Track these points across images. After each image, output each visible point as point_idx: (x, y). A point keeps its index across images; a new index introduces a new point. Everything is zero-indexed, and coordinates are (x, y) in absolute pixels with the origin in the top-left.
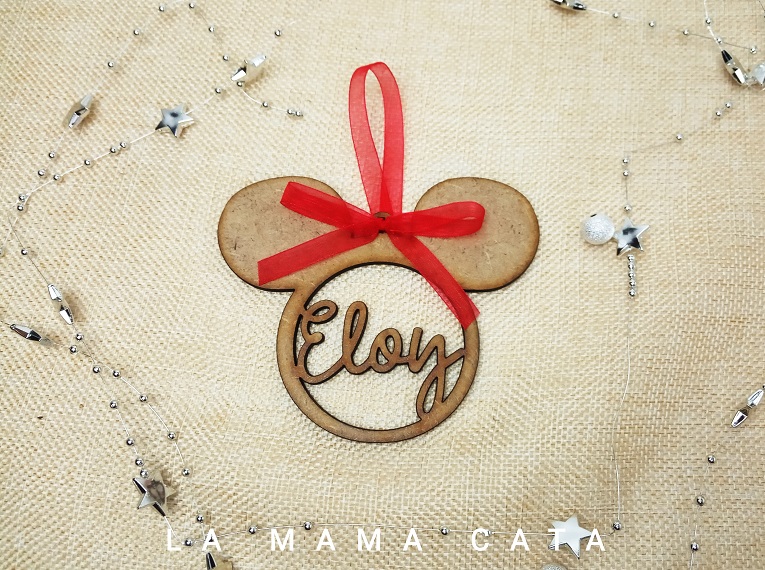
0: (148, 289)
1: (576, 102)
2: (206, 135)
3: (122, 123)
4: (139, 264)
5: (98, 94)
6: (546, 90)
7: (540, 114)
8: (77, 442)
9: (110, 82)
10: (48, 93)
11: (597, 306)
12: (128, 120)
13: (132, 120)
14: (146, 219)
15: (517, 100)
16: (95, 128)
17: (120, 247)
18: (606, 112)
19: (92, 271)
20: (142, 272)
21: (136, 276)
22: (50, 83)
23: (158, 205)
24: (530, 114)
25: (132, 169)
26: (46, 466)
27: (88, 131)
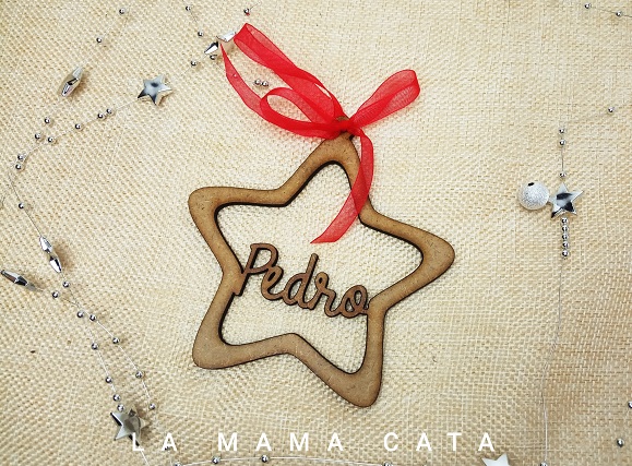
0: (130, 240)
1: (516, 76)
2: (183, 103)
3: (109, 91)
4: (122, 217)
5: (88, 65)
6: (489, 65)
7: (482, 86)
8: (65, 374)
9: (99, 54)
10: (44, 64)
11: (532, 263)
12: (113, 89)
13: (117, 89)
14: (129, 177)
15: (463, 74)
16: (85, 96)
17: (106, 202)
18: (543, 85)
19: (80, 223)
20: (125, 225)
21: (120, 228)
22: (47, 55)
23: (139, 165)
24: (474, 87)
25: (117, 133)
26: (37, 394)
27: (79, 98)
